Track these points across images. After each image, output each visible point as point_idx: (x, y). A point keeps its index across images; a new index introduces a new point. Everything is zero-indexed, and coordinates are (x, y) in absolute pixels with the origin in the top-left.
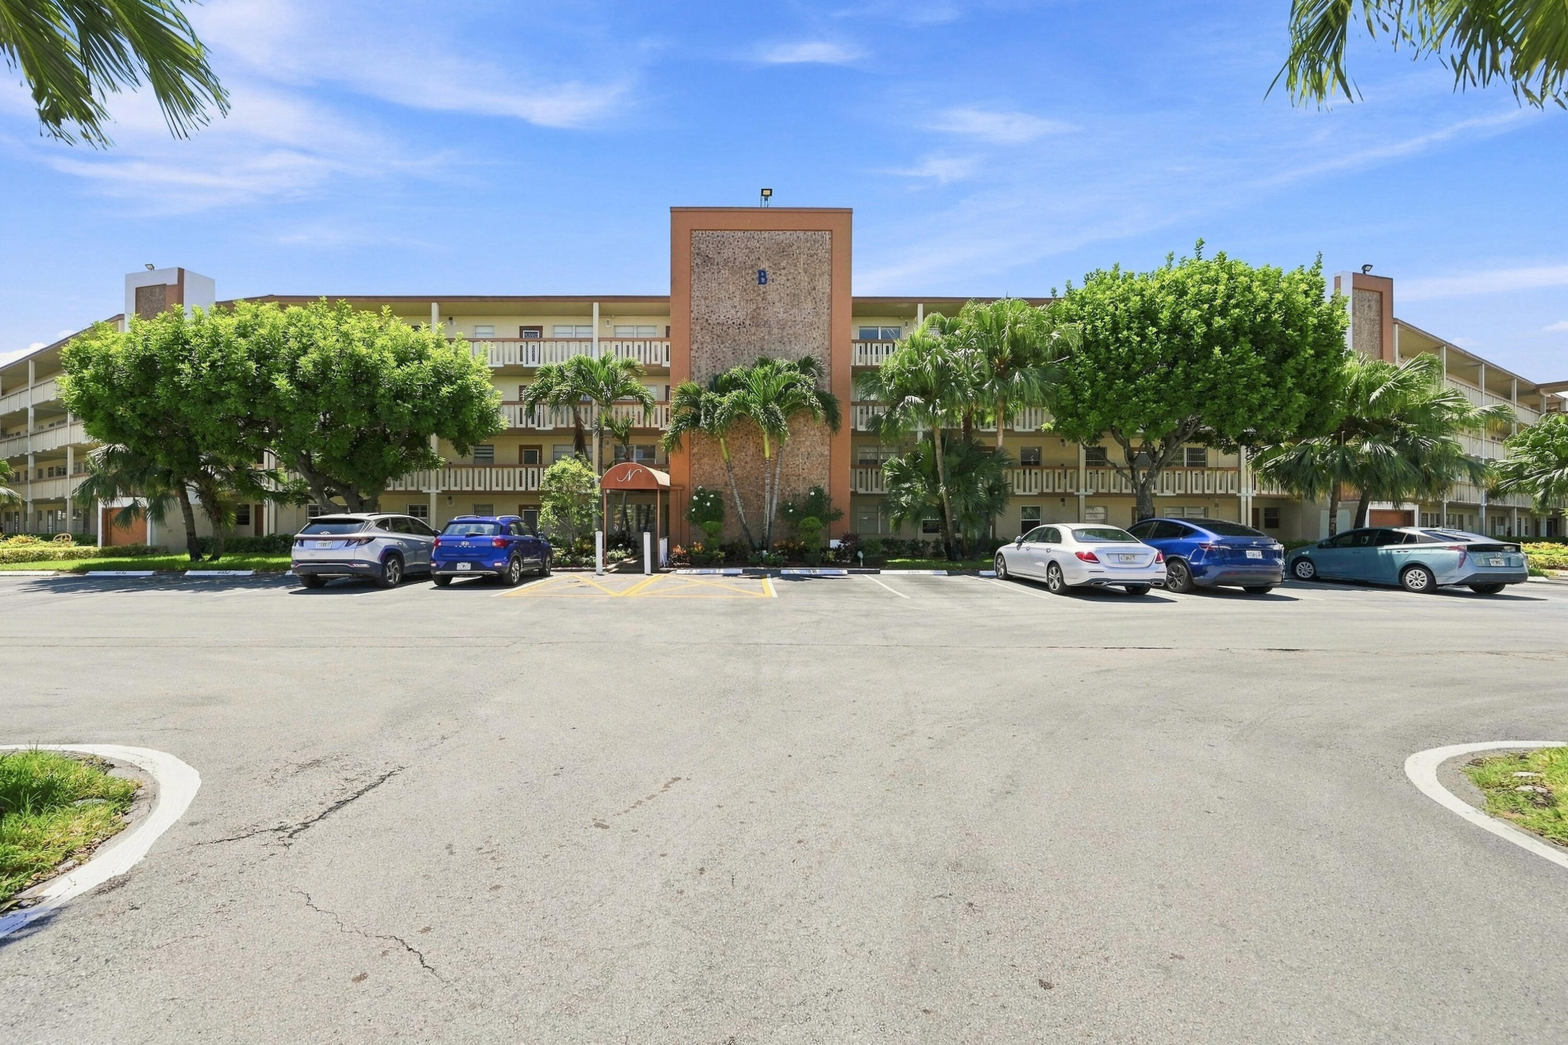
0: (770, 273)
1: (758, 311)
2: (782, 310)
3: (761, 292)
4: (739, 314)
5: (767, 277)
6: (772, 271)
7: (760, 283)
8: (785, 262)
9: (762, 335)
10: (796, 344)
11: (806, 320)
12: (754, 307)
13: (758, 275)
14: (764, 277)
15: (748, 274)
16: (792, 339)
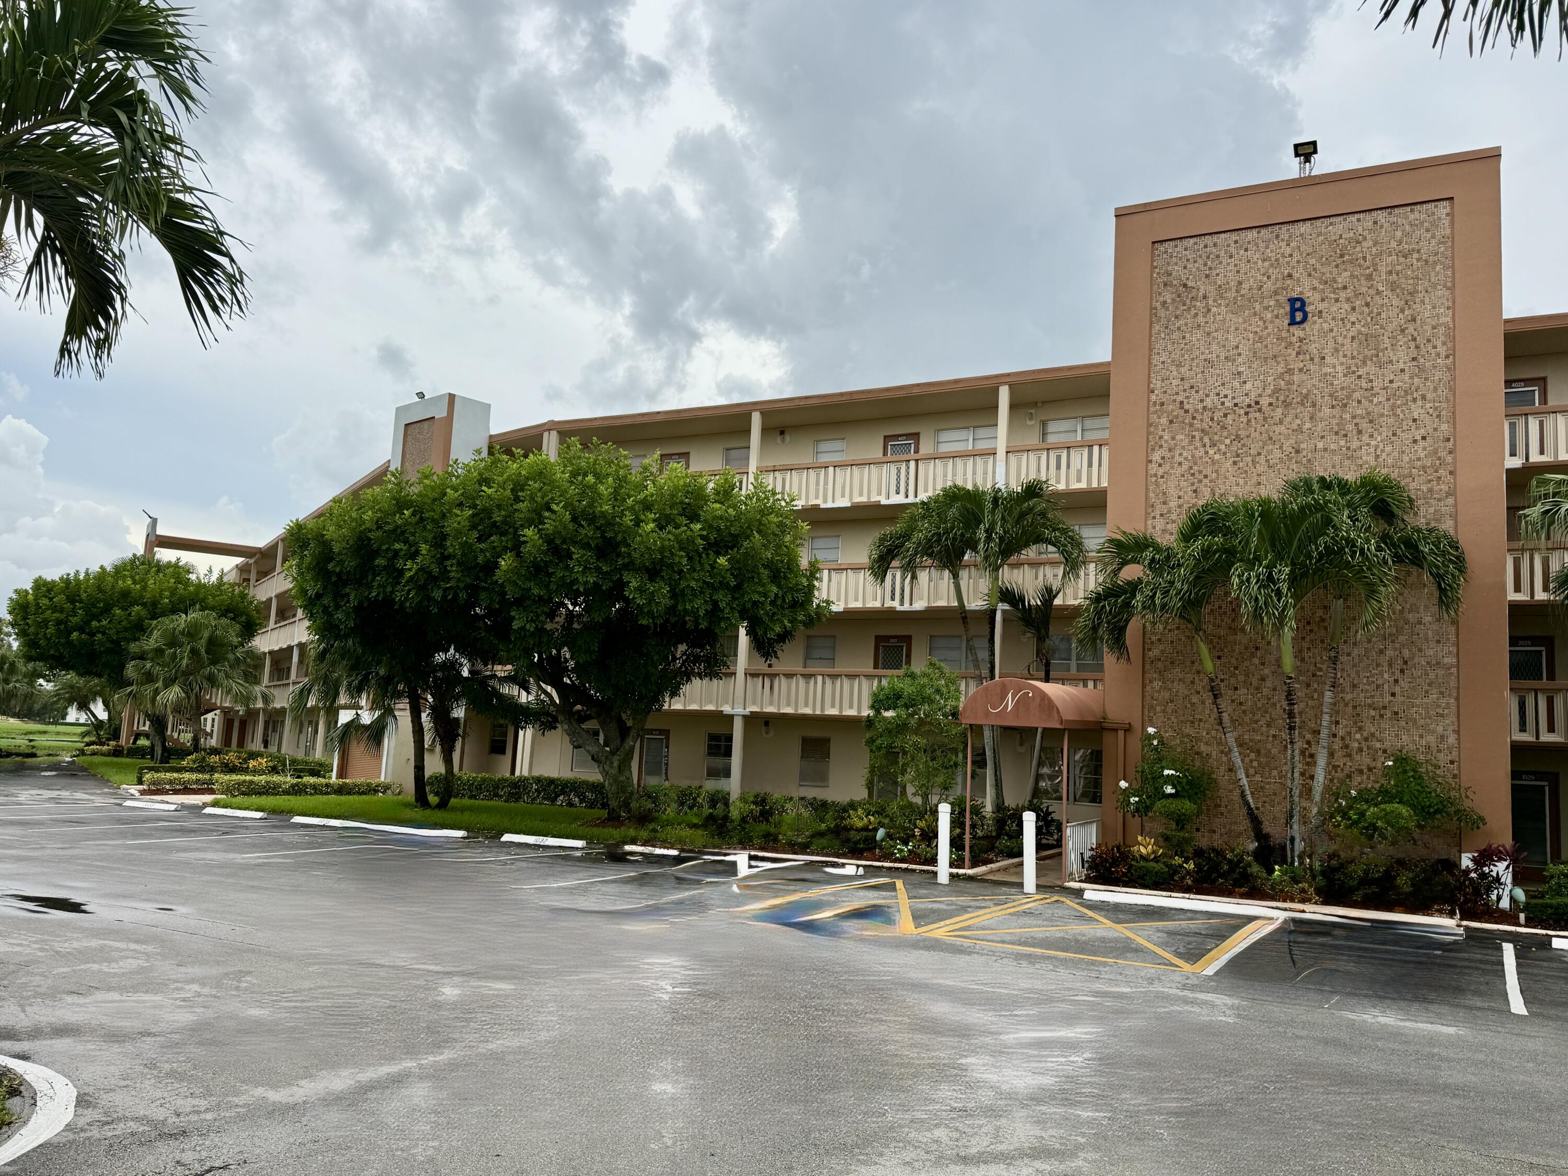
0: (1312, 298)
1: (1287, 377)
2: (1339, 369)
3: (1294, 339)
4: (1248, 386)
5: (1308, 309)
6: (1317, 296)
7: (1293, 323)
8: (1347, 274)
9: (1298, 421)
10: (1371, 436)
11: (1394, 385)
12: (1280, 369)
13: (1288, 308)
14: (1302, 309)
15: (1266, 308)
16: (1364, 425)
